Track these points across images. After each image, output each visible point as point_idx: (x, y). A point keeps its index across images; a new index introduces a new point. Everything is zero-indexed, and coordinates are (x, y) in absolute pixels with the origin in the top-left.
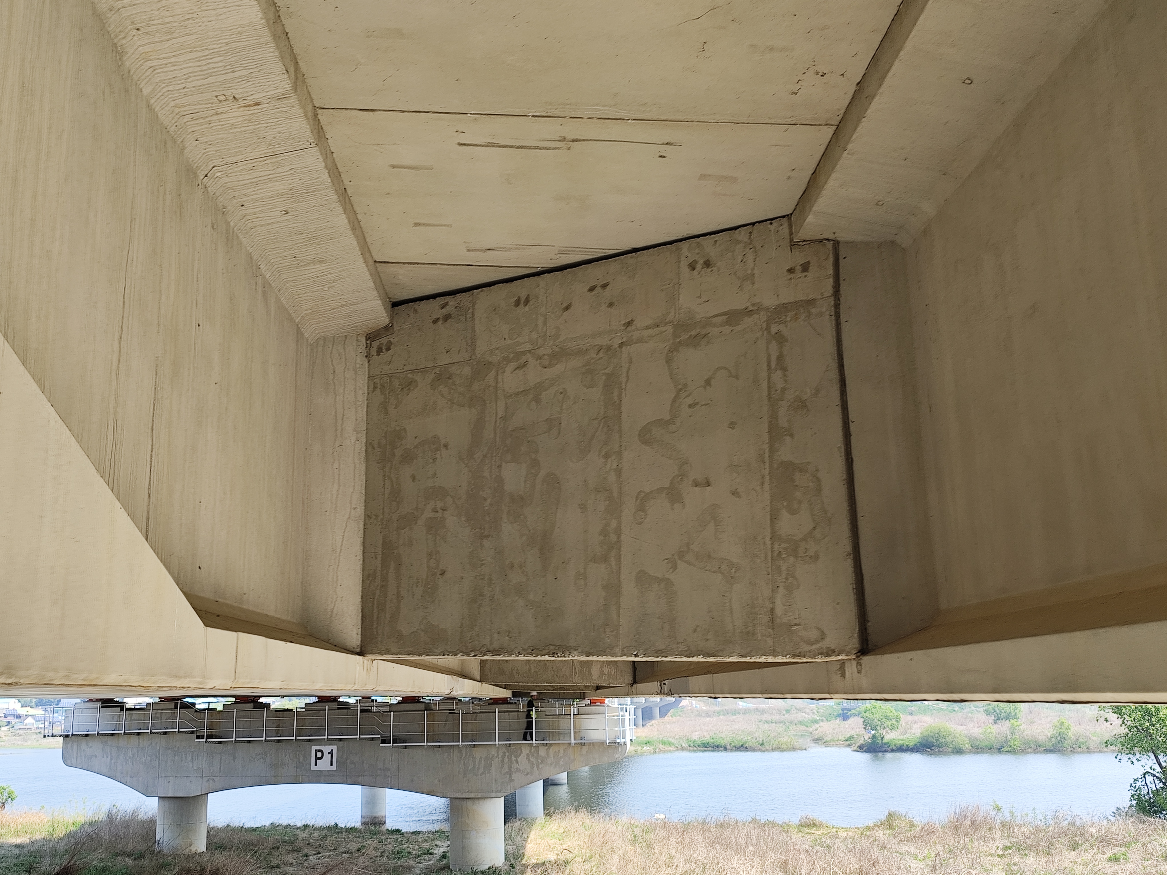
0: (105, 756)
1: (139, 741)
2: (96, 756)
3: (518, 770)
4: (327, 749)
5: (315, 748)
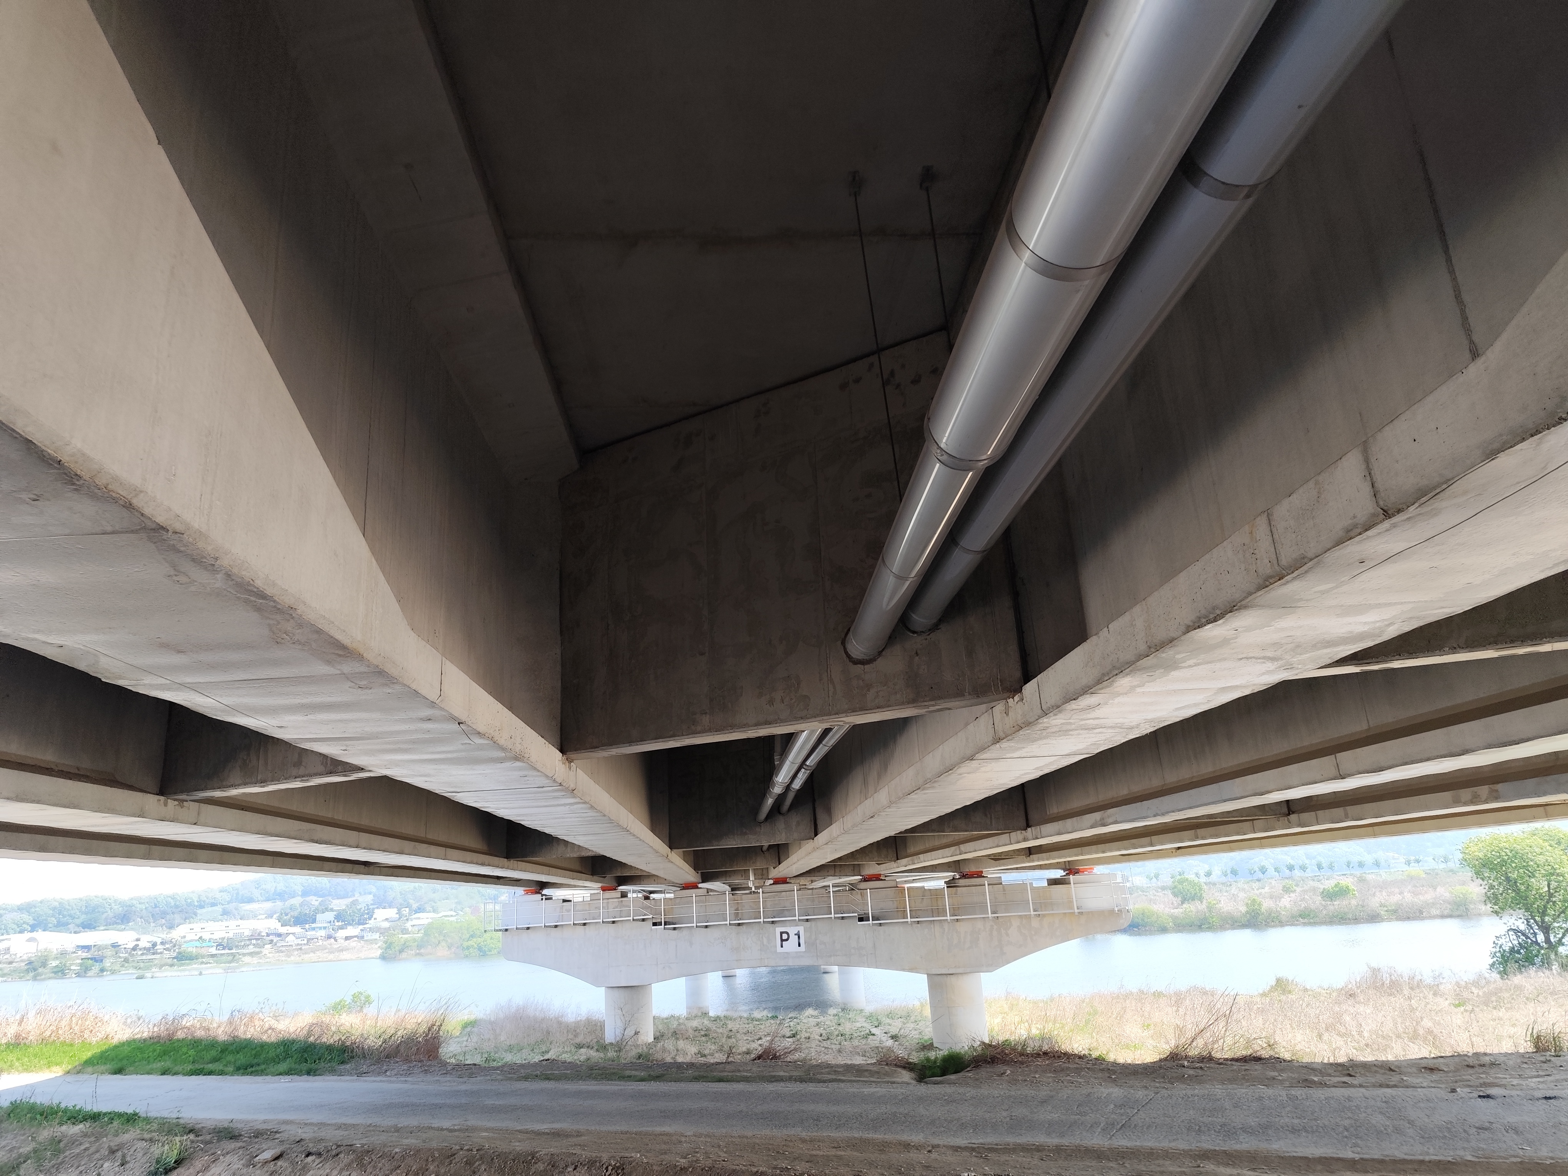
0: (549, 949)
1: (585, 931)
2: (539, 949)
3: (1010, 943)
4: (792, 931)
5: (779, 930)
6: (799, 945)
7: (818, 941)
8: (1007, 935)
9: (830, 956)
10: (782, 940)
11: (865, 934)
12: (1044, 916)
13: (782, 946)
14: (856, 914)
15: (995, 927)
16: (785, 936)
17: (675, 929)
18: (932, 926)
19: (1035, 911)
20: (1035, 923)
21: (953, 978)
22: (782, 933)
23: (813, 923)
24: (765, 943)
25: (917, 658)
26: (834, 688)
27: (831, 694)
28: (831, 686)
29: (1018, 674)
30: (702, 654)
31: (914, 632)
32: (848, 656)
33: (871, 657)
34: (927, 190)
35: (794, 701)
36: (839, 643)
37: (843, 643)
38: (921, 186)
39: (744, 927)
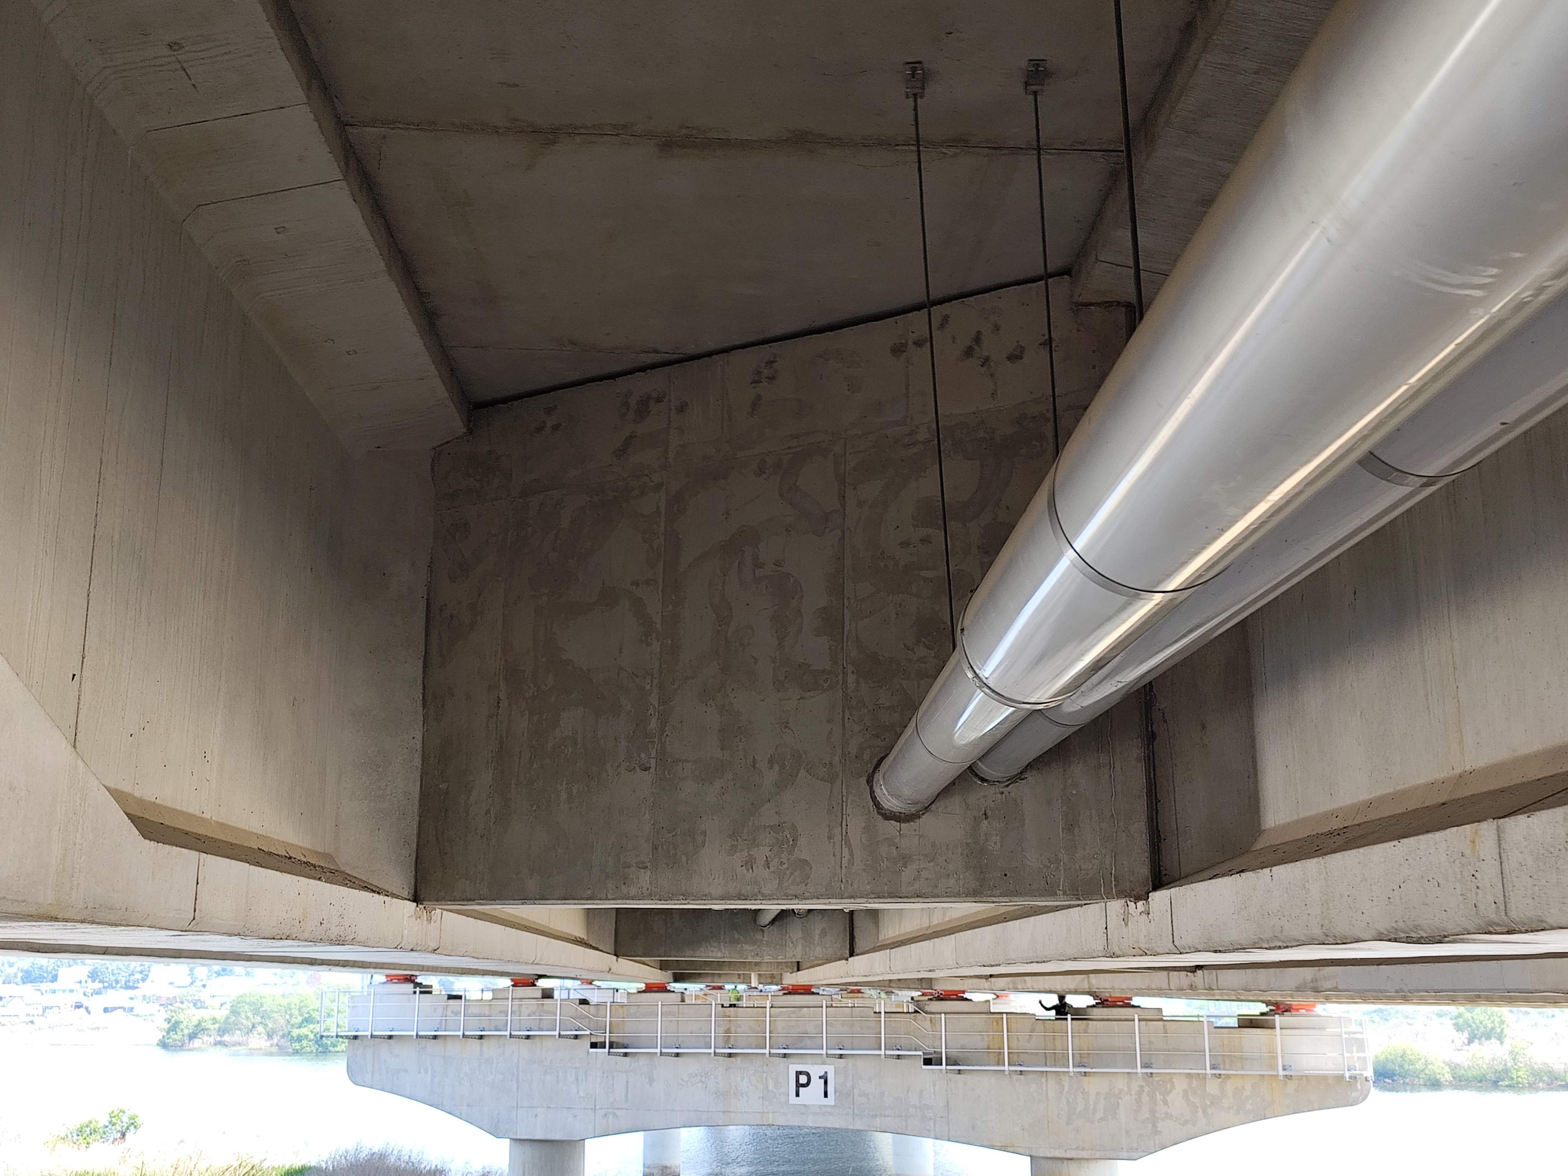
0: (422, 1071)
1: (481, 1049)
2: (406, 1071)
3: (1168, 1116)
4: (816, 1071)
5: (794, 1068)
6: (826, 1095)
7: (856, 1091)
8: (1166, 1103)
9: (875, 1116)
10: (799, 1085)
11: (934, 1085)
12: (1228, 1076)
13: (797, 1095)
14: (921, 1053)
15: (1146, 1089)
16: (803, 1079)
17: (626, 1054)
18: (1044, 1080)
19: (1213, 1067)
20: (1212, 1087)
21: (1073, 1166)
22: (798, 1074)
23: (850, 1061)
24: (770, 1088)
25: (986, 822)
26: (851, 854)
27: (844, 864)
28: (846, 851)
29: (1144, 871)
30: (647, 769)
31: (983, 780)
32: (877, 804)
33: (913, 810)
34: (1035, 93)
35: (785, 866)
36: (863, 780)
37: (870, 781)
38: (1027, 84)
39: (739, 1059)
